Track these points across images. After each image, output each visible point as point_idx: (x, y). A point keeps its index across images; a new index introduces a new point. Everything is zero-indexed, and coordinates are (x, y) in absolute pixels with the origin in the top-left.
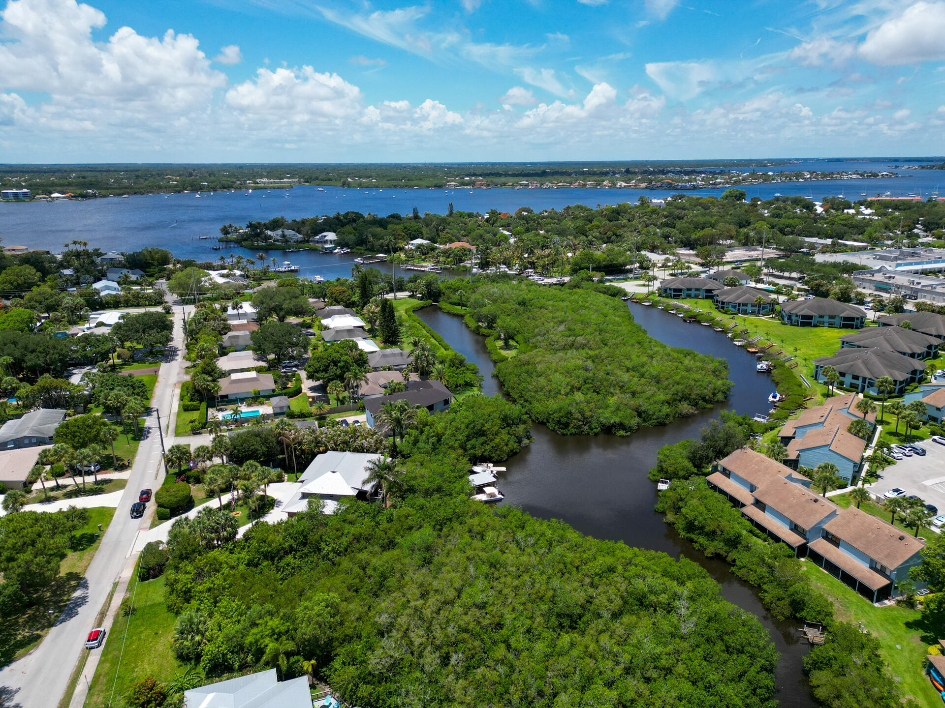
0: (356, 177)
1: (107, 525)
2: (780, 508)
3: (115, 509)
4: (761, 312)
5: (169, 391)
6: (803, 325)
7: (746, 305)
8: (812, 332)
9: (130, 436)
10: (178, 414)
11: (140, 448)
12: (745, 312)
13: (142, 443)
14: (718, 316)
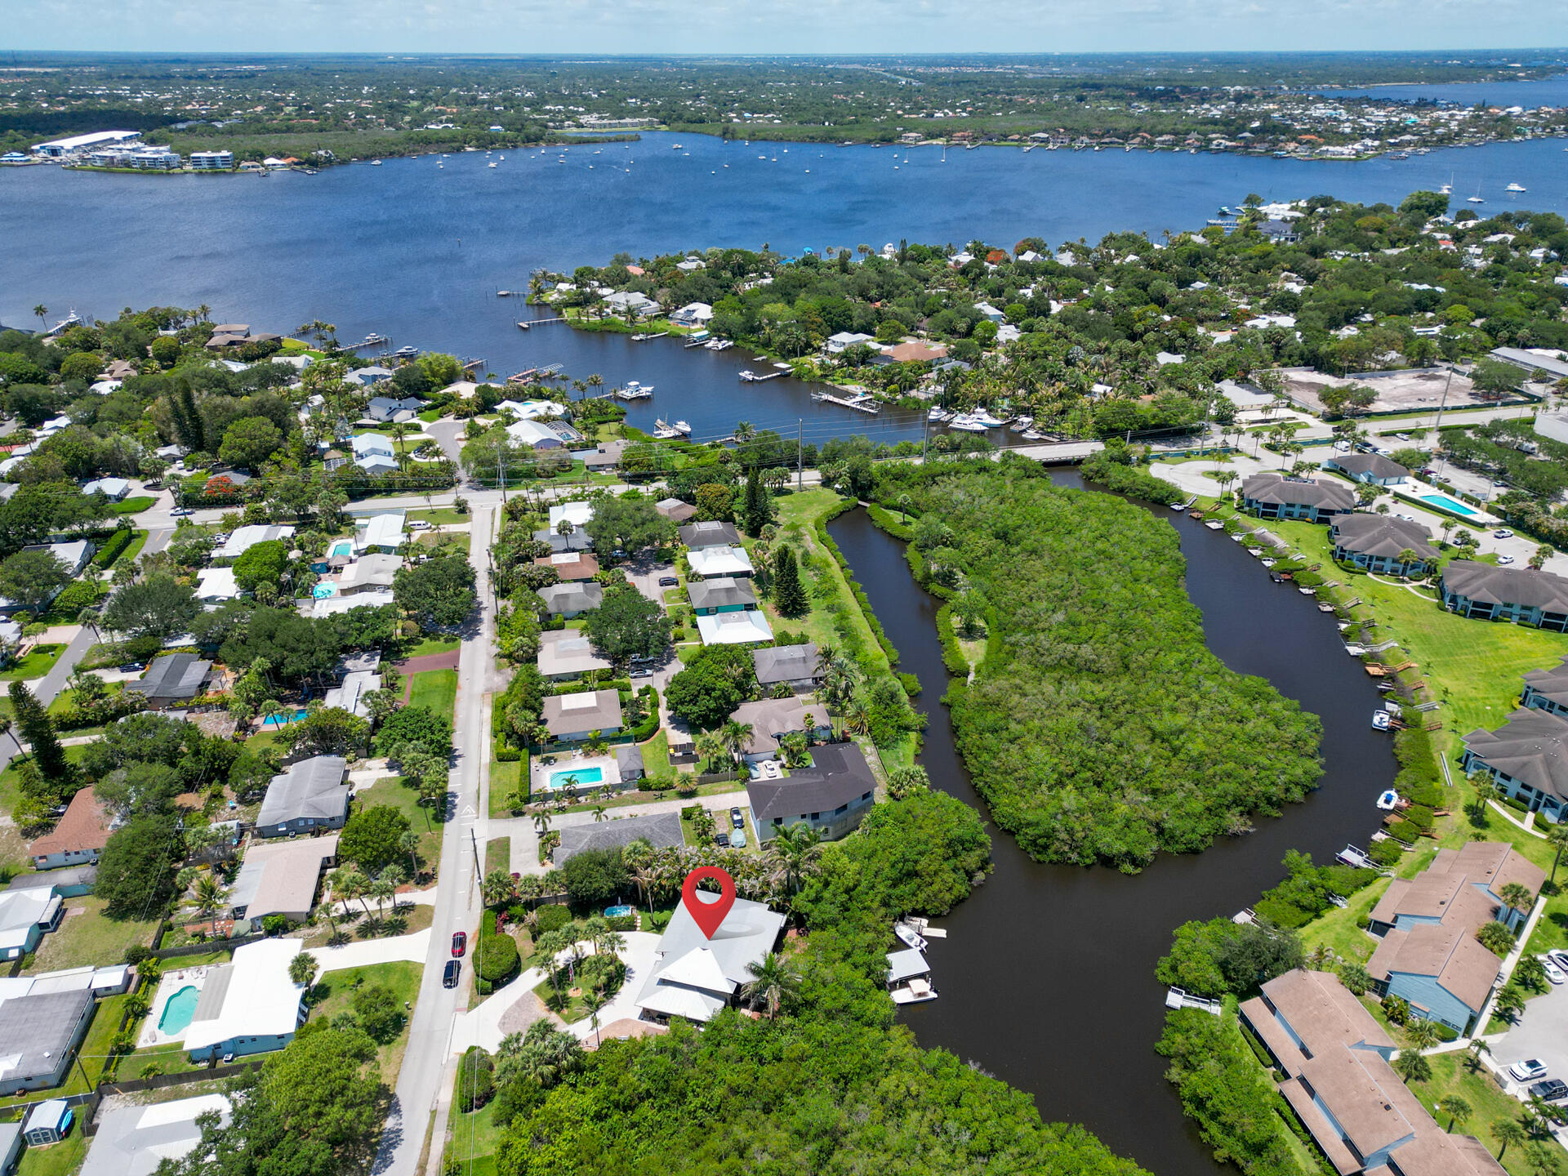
0: (746, 110)
1: (416, 998)
2: (1335, 1104)
3: (422, 965)
4: (1408, 572)
5: (475, 709)
6: (1475, 615)
7: (1383, 559)
8: (1486, 634)
9: (431, 811)
10: (492, 770)
11: (446, 839)
12: (1379, 571)
13: (447, 825)
14: (1332, 576)
